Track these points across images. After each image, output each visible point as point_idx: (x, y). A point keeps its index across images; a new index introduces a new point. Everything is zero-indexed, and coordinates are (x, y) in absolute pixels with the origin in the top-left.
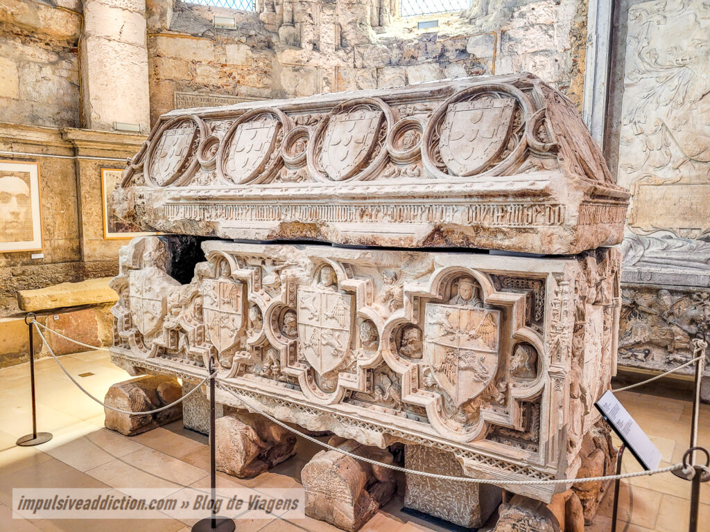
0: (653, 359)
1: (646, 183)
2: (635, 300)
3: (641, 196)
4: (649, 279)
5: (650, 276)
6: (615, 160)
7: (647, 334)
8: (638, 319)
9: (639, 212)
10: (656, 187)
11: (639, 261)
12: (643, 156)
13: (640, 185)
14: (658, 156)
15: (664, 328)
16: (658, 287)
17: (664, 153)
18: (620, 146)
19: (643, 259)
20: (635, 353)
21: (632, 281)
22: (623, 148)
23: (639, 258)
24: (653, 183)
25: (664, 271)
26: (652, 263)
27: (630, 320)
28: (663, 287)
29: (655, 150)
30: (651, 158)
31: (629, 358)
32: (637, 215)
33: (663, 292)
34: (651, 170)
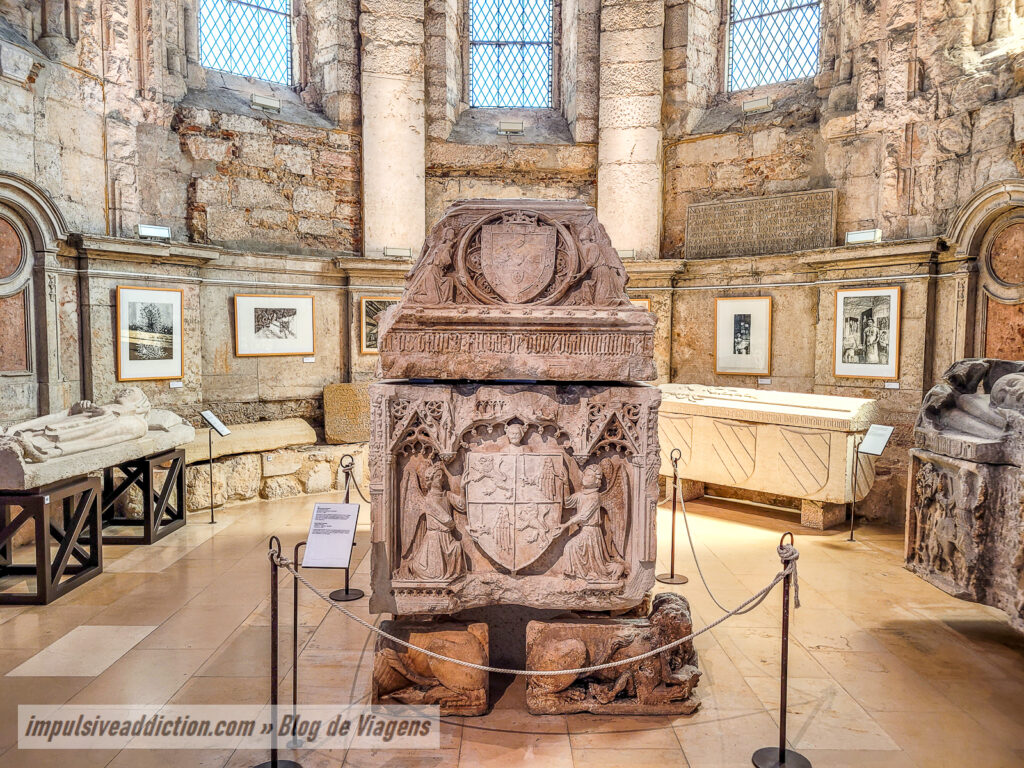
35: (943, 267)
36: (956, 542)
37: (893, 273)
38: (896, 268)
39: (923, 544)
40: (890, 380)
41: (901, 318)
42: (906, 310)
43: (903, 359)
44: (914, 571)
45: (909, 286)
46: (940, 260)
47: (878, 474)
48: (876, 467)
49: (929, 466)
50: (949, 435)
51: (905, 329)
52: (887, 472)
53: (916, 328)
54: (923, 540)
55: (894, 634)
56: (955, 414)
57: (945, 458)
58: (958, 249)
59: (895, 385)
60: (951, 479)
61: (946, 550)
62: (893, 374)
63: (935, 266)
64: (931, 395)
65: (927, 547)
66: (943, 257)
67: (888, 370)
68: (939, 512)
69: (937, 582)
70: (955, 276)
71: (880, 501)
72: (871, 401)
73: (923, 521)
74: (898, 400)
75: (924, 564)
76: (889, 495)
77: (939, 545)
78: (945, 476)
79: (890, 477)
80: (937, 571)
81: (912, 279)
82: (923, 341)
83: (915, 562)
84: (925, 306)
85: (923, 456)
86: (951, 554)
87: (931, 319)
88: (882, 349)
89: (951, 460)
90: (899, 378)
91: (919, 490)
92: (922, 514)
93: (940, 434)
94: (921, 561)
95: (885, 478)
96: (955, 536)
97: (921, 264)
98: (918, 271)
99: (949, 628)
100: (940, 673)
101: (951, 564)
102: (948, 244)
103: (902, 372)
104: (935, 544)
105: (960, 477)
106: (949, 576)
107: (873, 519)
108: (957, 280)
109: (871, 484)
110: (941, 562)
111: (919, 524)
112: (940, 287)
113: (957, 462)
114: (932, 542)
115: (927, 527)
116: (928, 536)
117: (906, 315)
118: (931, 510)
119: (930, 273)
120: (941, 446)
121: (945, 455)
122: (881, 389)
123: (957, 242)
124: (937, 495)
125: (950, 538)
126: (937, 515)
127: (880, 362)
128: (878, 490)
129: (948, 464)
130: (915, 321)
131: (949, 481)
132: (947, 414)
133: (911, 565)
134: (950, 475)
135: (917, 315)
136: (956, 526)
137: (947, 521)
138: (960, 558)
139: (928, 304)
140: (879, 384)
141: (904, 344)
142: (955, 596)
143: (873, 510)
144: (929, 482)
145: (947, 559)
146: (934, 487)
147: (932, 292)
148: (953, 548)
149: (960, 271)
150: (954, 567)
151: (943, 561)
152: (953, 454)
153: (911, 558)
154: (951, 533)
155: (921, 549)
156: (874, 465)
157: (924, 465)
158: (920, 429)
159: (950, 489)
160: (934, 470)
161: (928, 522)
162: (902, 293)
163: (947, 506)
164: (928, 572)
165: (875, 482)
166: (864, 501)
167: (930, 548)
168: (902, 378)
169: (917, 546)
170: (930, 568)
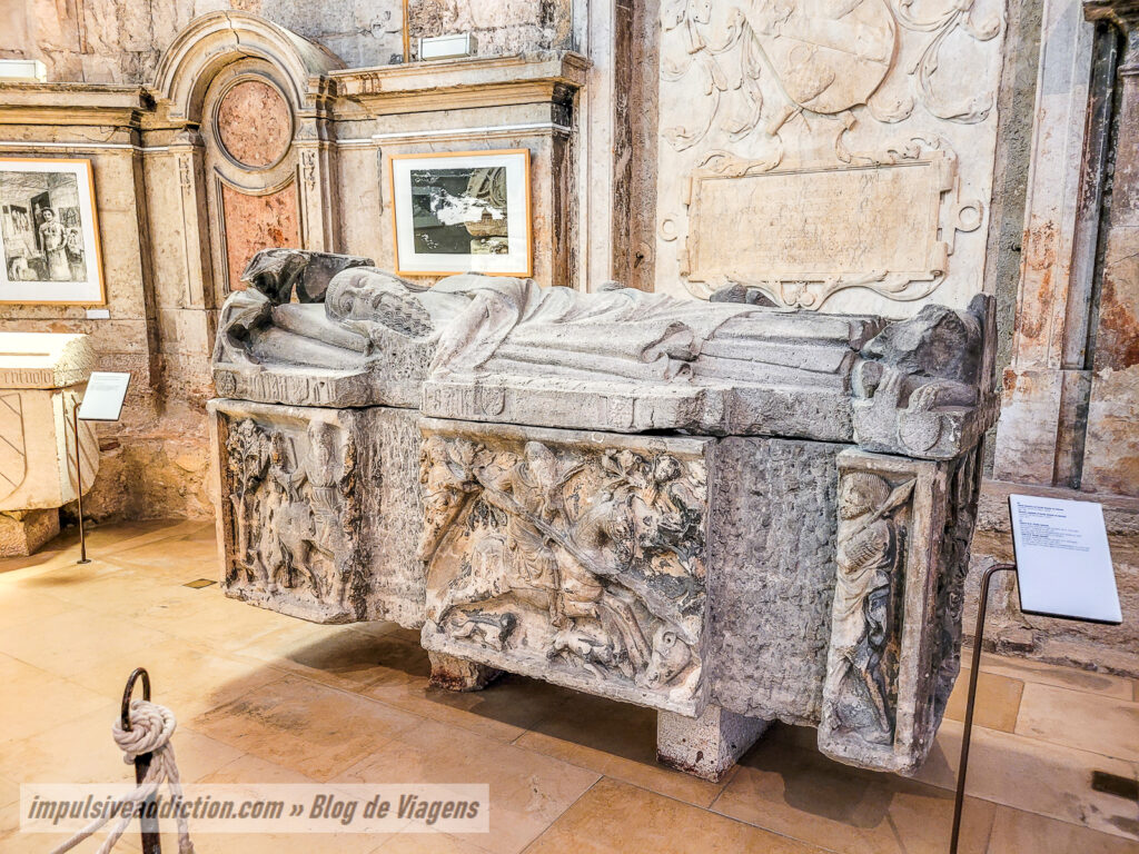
0: (525, 642)
1: (712, 173)
2: (476, 472)
3: (704, 206)
4: (498, 408)
5: (500, 401)
6: (652, 120)
7: (501, 573)
8: (490, 527)
9: (703, 245)
10: (732, 182)
11: (493, 356)
12: (706, 106)
13: (702, 179)
14: (737, 106)
15: (535, 555)
16: (519, 432)
17: (748, 96)
18: (661, 83)
19: (508, 349)
20: (481, 626)
21: (461, 416)
22: (666, 89)
23: (494, 346)
24: (726, 172)
25: (539, 383)
26: (522, 360)
27: (473, 528)
28: (531, 433)
29: (731, 91)
30: (723, 111)
31: (469, 637)
32: (697, 252)
33: (533, 447)
34: (724, 138)
35: (150, 137)
36: (316, 540)
37: (74, 138)
38: (79, 130)
39: (251, 552)
40: (93, 306)
41: (98, 210)
42: (104, 197)
43: (110, 273)
44: (242, 598)
45: (102, 161)
46: (144, 126)
47: (103, 449)
48: (99, 439)
49: (248, 425)
50: (276, 370)
51: (106, 227)
52: (115, 445)
53: (123, 227)
54: (249, 546)
55: (234, 712)
56: (275, 334)
57: (280, 409)
58: (172, 109)
59: (104, 314)
60: (291, 440)
61: (298, 554)
62: (98, 297)
63: (138, 136)
64: (231, 308)
65: (259, 554)
66: (148, 120)
67: (90, 290)
68: (274, 496)
69: (287, 608)
70: (172, 149)
71: (111, 489)
72: (79, 336)
73: (248, 516)
74: (111, 336)
75: (259, 584)
76: (123, 478)
77: (283, 548)
78: (280, 438)
79: (120, 451)
80: (281, 588)
81: (106, 149)
82: (137, 247)
83: (242, 583)
84: (133, 193)
85: (236, 410)
86: (307, 559)
87: (144, 212)
88: (74, 258)
89: (291, 410)
90: (107, 302)
91: (234, 466)
92: (246, 504)
93: (263, 369)
94: (251, 578)
95: (113, 453)
96: (313, 530)
97: (117, 128)
98: (114, 138)
99: (301, 667)
100: (336, 758)
101: (309, 574)
102: (157, 99)
103: (110, 294)
104: (274, 547)
105: (311, 436)
106: (306, 593)
107: (103, 518)
108: (177, 156)
109: (96, 467)
110: (289, 572)
111: (241, 522)
112: (149, 167)
113: (303, 413)
114: (268, 546)
115: (255, 523)
116: (259, 537)
117: (105, 205)
118: (260, 495)
119: (132, 143)
120: (270, 389)
121: (279, 404)
122: (80, 320)
123: (169, 97)
124: (271, 470)
125: (305, 535)
126: (270, 500)
127: (74, 279)
128: (106, 474)
129: (286, 417)
130: (120, 216)
131: (288, 445)
132: (262, 337)
133: (235, 590)
134: (288, 434)
135: (123, 206)
136: (312, 513)
137: (295, 509)
138: (321, 562)
139: (136, 191)
140: (79, 313)
141: (109, 249)
142: (325, 623)
143: (103, 504)
144: (254, 450)
145: (301, 567)
146: (264, 459)
147: (139, 172)
148: (310, 547)
149: (178, 142)
150: (313, 577)
151: (293, 571)
152: (293, 399)
153: (233, 577)
154: (305, 525)
155: (249, 559)
156: (96, 437)
157: (239, 424)
158: (222, 365)
159: (292, 458)
160: (259, 430)
161: (255, 515)
162: (94, 171)
163: (291, 484)
164: (268, 594)
165: (101, 462)
166: (89, 495)
167: (264, 555)
168: (112, 302)
169: (241, 556)
170: (270, 586)
